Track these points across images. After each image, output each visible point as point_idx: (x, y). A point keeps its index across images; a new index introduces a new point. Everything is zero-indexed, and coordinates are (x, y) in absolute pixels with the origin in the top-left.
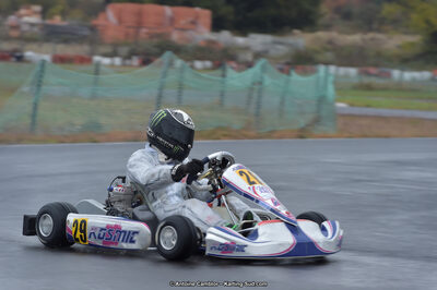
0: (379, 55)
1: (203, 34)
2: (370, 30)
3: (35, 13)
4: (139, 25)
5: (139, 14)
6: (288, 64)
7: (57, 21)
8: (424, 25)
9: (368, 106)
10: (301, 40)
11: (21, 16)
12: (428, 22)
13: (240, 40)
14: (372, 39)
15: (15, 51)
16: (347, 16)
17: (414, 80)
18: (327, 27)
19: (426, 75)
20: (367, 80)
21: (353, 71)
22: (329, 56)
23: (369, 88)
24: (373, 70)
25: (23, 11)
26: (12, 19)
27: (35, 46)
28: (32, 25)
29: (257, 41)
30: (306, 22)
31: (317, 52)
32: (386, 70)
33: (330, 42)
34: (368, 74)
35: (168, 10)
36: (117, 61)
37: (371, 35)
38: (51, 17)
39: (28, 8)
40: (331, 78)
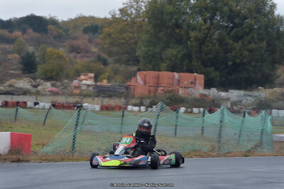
1: (199, 90)
3: (90, 78)
4: (158, 85)
5: (158, 78)
6: (254, 109)
7: (105, 83)
10: (263, 93)
11: (81, 81)
13: (223, 94)
15: (77, 103)
22: (281, 103)
25: (82, 77)
26: (75, 82)
27: (90, 100)
28: (88, 86)
29: (234, 94)
30: (267, 81)
31: (274, 101)
33: (283, 94)
35: (176, 75)
36: (143, 108)
38: (101, 81)
39: (86, 75)
40: (270, 117)
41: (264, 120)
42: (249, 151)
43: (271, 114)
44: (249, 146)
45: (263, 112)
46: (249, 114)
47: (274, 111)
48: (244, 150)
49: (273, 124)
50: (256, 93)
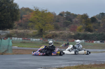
0: (27, 35)
2: (26, 29)
6: (5, 37)
8: (38, 28)
9: (22, 47)
10: (9, 31)
12: (39, 27)
14: (26, 31)
16: (21, 26)
17: (36, 41)
18: (16, 28)
19: (39, 39)
20: (24, 41)
21: (21, 39)
22: (15, 35)
23: (24, 43)
24: (26, 39)
30: (10, 27)
31: (13, 34)
32: (30, 38)
33: (16, 32)
34: (25, 39)
37: (26, 30)
40: (11, 40)
41: (9, 41)
42: (3, 53)
43: (12, 39)
44: (3, 51)
45: (9, 38)
46: (4, 39)
47: (13, 38)
48: (2, 52)
49: (12, 43)
50: (6, 31)
